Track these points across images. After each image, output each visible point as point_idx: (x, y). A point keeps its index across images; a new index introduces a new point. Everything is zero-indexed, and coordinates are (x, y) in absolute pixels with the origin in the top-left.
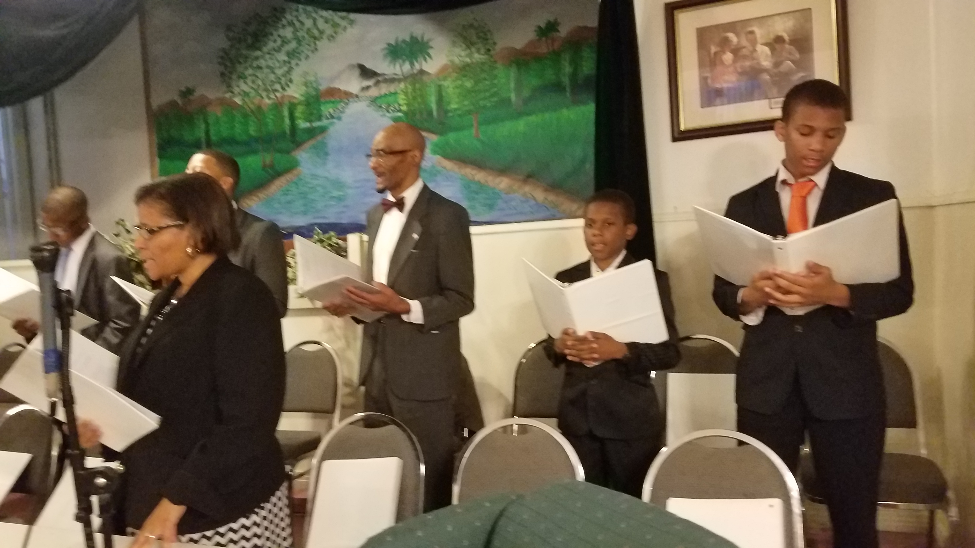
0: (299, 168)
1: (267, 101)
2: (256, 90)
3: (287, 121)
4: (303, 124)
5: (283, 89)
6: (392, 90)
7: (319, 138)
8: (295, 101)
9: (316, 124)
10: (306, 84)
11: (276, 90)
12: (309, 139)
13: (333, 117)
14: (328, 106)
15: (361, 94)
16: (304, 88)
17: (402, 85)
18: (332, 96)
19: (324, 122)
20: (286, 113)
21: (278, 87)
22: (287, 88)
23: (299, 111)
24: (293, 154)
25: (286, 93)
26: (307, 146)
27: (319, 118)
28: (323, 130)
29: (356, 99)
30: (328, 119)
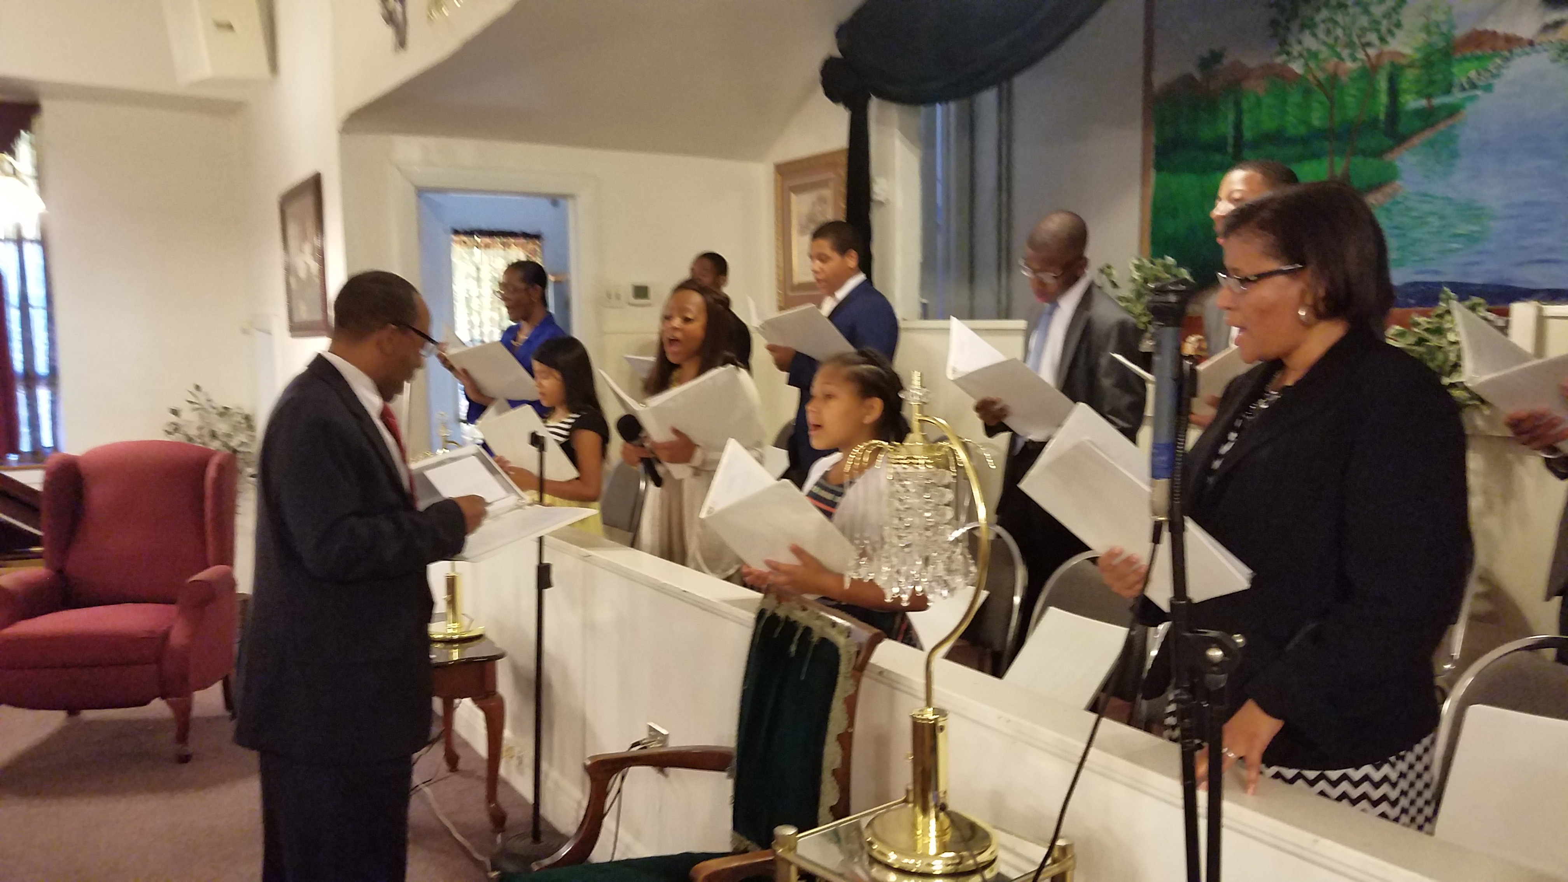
0: (1398, 183)
1: (1349, 64)
2: (1331, 48)
3: (1383, 99)
4: (1412, 102)
5: (1382, 40)
7: (1442, 127)
8: (1404, 62)
9: (1437, 101)
10: (1427, 29)
11: (1369, 44)
12: (1423, 129)
13: (1474, 86)
14: (1466, 65)
16: (1423, 36)
18: (1479, 45)
19: (1457, 96)
20: (1383, 84)
21: (1373, 37)
22: (1389, 39)
23: (1409, 79)
24: (1389, 157)
25: (1387, 48)
26: (1416, 141)
27: (1448, 91)
28: (1453, 111)
29: (1528, 49)
30: (1463, 89)
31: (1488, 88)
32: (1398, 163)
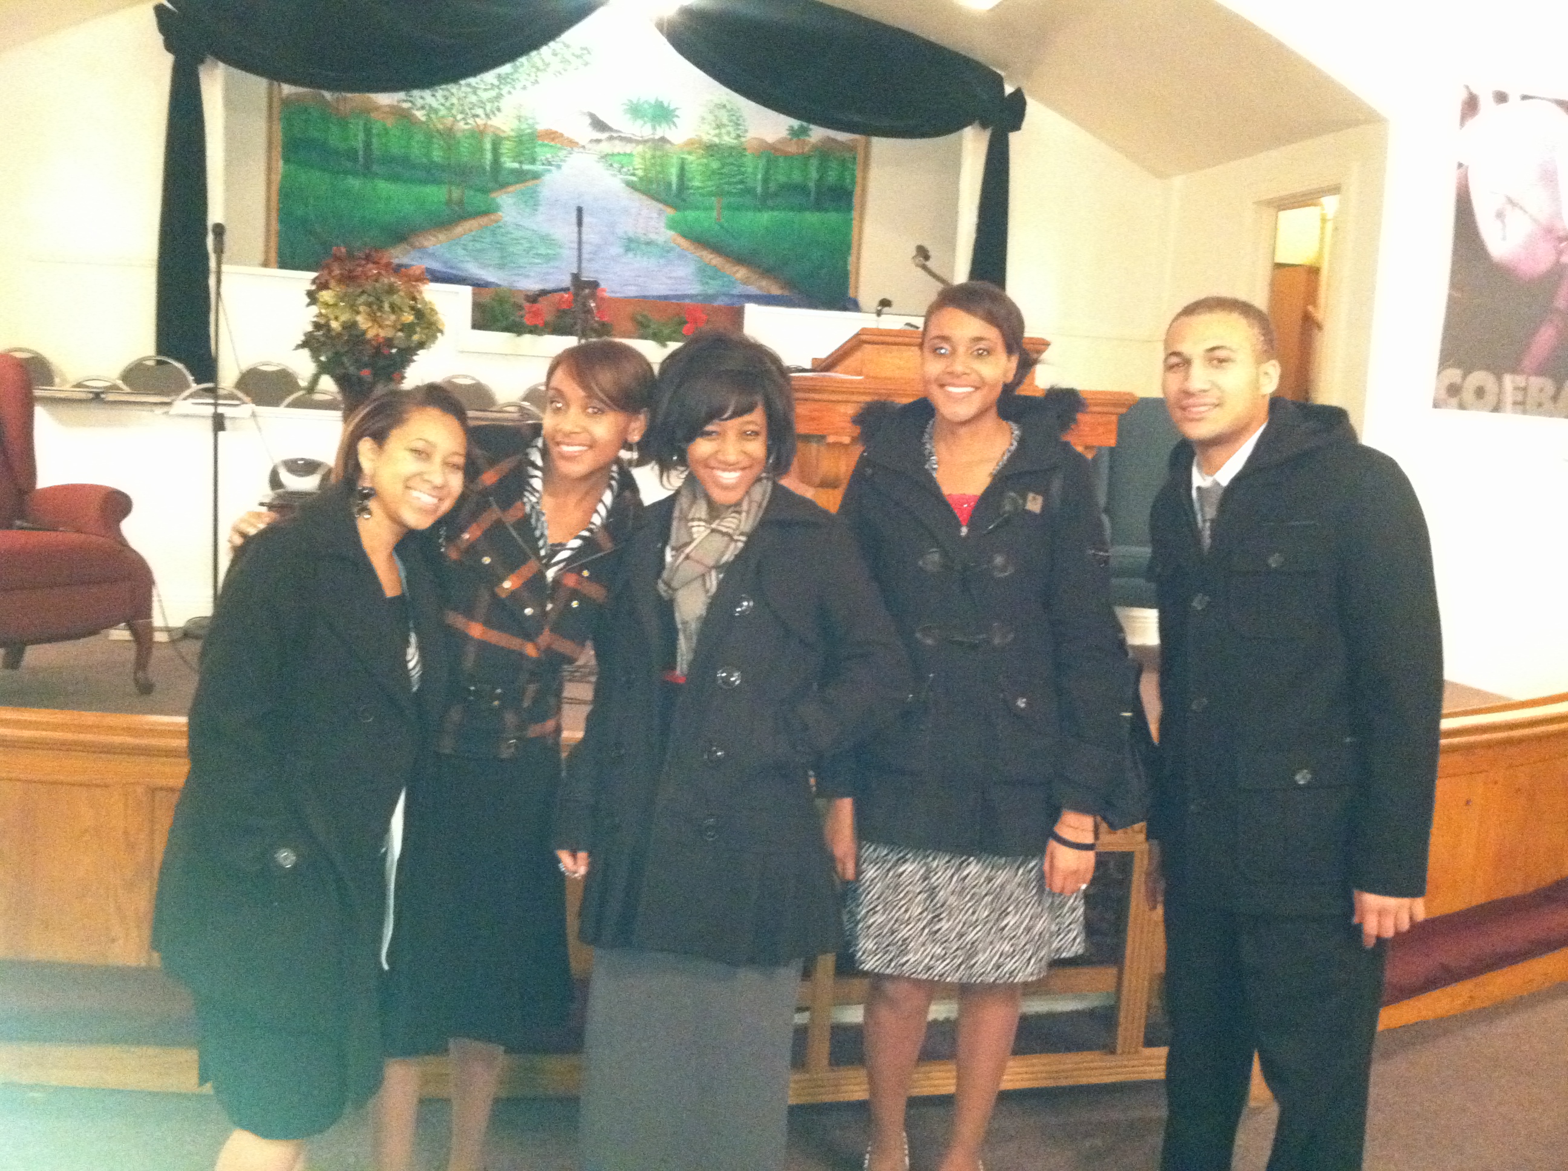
0: (500, 213)
1: (462, 124)
2: (449, 109)
3: (489, 156)
4: (509, 164)
5: (487, 115)
6: (628, 151)
7: (530, 184)
8: (503, 135)
9: (526, 167)
10: (519, 118)
11: (477, 116)
12: (517, 183)
13: (550, 164)
14: (546, 149)
15: (589, 146)
16: (517, 122)
17: (640, 148)
18: (553, 139)
19: (537, 167)
20: (488, 146)
21: (480, 112)
22: (492, 116)
23: (506, 147)
24: (493, 195)
25: (490, 122)
26: (511, 189)
27: (533, 161)
28: (536, 176)
29: (581, 150)
30: (543, 164)
31: (559, 167)
32: (499, 200)
